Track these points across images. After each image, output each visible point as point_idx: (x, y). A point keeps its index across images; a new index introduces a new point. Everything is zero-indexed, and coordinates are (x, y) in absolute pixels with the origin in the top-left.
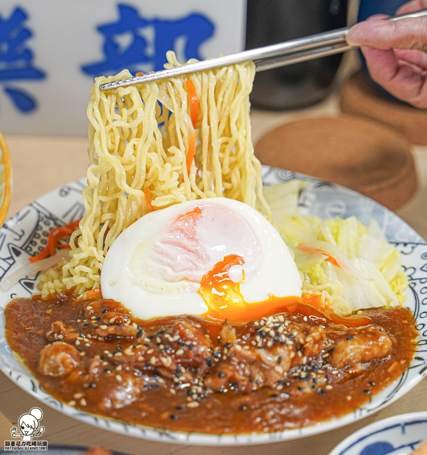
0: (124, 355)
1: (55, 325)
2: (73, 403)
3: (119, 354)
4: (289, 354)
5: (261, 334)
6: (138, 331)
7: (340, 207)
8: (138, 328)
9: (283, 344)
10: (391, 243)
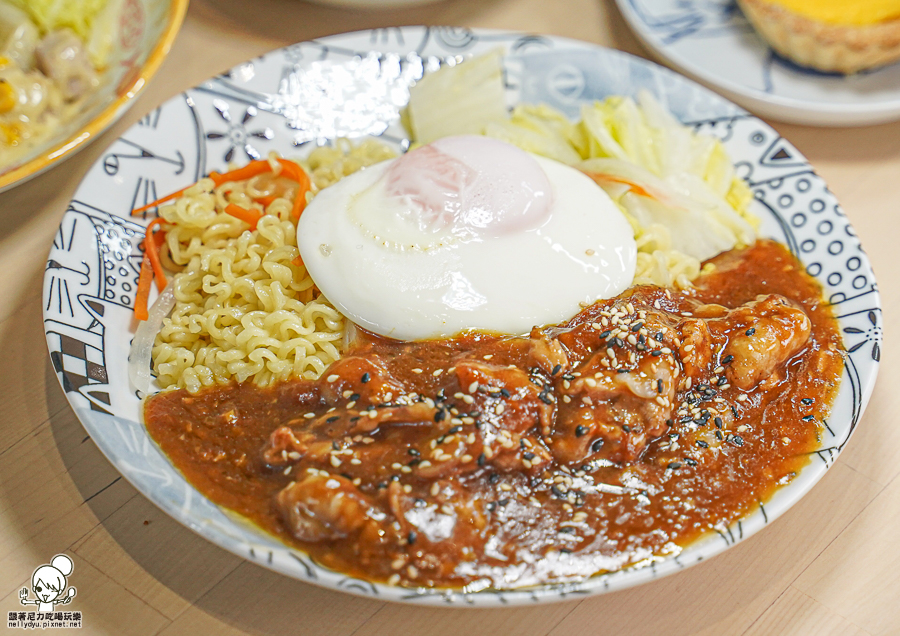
0: (434, 462)
1: (280, 437)
2: (396, 578)
3: (426, 464)
4: (672, 372)
5: (613, 344)
6: (436, 410)
7: (570, 76)
8: (436, 406)
9: (655, 355)
10: (687, 124)
